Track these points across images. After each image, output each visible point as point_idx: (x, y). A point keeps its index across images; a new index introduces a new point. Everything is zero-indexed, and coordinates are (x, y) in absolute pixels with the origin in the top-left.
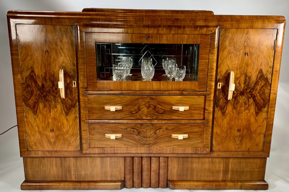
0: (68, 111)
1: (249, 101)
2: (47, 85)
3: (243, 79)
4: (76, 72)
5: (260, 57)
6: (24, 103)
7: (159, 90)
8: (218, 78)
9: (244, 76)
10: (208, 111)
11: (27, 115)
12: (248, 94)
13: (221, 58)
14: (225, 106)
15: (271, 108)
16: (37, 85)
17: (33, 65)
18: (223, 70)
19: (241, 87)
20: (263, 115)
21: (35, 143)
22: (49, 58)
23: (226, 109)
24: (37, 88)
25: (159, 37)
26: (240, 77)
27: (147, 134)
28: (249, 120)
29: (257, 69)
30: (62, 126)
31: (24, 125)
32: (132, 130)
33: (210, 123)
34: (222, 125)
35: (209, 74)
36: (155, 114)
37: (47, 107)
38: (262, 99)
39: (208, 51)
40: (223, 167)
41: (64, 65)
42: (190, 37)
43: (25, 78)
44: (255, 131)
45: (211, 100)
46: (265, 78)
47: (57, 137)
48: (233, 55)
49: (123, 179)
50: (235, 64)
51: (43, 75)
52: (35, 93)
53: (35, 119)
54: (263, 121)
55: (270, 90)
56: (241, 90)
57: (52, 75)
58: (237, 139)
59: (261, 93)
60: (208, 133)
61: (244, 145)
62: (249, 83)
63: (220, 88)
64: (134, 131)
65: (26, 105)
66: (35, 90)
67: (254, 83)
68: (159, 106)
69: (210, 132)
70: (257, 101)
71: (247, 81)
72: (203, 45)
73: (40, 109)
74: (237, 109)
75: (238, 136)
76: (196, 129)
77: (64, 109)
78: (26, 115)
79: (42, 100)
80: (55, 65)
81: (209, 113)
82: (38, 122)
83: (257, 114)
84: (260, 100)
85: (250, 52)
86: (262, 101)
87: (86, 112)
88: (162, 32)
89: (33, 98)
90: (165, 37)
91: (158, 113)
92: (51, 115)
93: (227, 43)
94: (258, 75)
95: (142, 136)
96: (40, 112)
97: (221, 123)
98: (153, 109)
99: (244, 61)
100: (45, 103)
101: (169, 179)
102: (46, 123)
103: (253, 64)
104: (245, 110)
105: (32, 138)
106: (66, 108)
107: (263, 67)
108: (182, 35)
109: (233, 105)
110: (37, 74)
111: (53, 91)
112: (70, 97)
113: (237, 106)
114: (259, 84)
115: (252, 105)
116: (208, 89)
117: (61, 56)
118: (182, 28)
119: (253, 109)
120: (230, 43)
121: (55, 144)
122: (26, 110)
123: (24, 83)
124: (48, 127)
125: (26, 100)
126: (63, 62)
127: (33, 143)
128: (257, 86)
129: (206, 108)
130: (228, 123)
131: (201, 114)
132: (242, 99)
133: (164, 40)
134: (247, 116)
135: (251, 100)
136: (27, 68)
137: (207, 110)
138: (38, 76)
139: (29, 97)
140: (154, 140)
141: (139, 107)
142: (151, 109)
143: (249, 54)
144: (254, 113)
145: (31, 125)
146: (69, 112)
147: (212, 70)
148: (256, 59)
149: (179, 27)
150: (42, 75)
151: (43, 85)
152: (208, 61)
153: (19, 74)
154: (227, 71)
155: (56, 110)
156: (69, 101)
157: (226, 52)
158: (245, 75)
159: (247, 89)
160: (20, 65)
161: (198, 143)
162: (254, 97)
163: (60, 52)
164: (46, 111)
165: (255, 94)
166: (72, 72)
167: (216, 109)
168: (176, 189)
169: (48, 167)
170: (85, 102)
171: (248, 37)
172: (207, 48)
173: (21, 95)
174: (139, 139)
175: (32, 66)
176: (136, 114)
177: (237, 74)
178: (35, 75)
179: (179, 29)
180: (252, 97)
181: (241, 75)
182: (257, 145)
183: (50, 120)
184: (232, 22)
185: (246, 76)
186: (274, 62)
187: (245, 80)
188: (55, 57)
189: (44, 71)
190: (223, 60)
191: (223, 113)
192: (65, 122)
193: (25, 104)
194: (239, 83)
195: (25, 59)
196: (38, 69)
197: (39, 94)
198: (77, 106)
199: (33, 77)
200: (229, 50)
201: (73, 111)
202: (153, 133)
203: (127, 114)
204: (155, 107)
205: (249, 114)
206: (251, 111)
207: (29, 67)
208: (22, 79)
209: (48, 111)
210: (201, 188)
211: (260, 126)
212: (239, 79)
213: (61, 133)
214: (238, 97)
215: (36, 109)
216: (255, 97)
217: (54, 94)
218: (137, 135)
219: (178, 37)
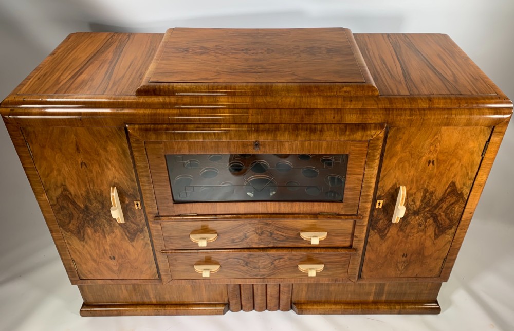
0: (133, 237)
1: (426, 222)
2: (93, 206)
3: (420, 195)
4: (138, 190)
5: (456, 166)
6: (61, 229)
7: (277, 212)
8: (377, 195)
9: (422, 190)
10: (357, 239)
11: (70, 242)
12: (426, 214)
13: (385, 169)
14: (386, 228)
15: (461, 229)
16: (78, 207)
17: (65, 181)
18: (387, 184)
19: (416, 206)
20: (448, 237)
21: (89, 272)
22: (88, 172)
23: (388, 231)
24: (77, 211)
25: (277, 145)
26: (415, 193)
27: (260, 264)
28: (422, 244)
29: (447, 182)
30: (127, 253)
31: (68, 253)
32: (236, 260)
33: (360, 252)
34: (378, 249)
35: (362, 194)
36: (272, 241)
37: (99, 233)
38: (449, 219)
39: (363, 163)
40: (376, 289)
41: (116, 181)
42: (332, 146)
43: (55, 199)
44: (430, 255)
45: (364, 226)
46: (458, 193)
47: (121, 265)
48: (407, 164)
49: (226, 302)
50: (409, 176)
51: (84, 194)
52: (76, 216)
53: (84, 246)
54: (445, 244)
55: (465, 208)
56: (415, 209)
57: (98, 194)
58: (400, 266)
59: (448, 212)
60: (356, 263)
61: (410, 271)
62: (430, 200)
63: (381, 207)
64: (238, 262)
65: (66, 231)
66: (74, 212)
67: (439, 199)
68: (277, 232)
69: (360, 260)
70: (439, 222)
71: (427, 197)
72: (355, 155)
73: (88, 235)
74: (405, 232)
75: (402, 262)
76: (337, 259)
77: (126, 234)
78: (68, 241)
79: (89, 224)
80: (101, 181)
81: (359, 240)
82: (89, 249)
83: (437, 236)
84: (444, 220)
85: (437, 159)
86: (447, 221)
87: (161, 242)
88: (282, 139)
89: (74, 222)
90: (287, 145)
91: (276, 240)
92: (107, 241)
93: (399, 147)
94: (447, 189)
95: (251, 266)
96: (90, 238)
97: (377, 248)
98: (268, 236)
99: (425, 172)
100: (95, 227)
101: (293, 301)
102: (101, 250)
103: (441, 175)
104: (418, 232)
105: (84, 266)
106: (129, 233)
107: (458, 179)
108: (318, 142)
109: (400, 227)
110: (73, 194)
111: (105, 213)
112: (133, 220)
113: (406, 228)
114: (447, 200)
115: (431, 227)
116: (359, 212)
117: (109, 169)
118: (318, 132)
119: (431, 231)
120: (404, 148)
121: (120, 273)
122: (67, 236)
123: (55, 205)
124: (106, 255)
125: (63, 225)
126: (114, 178)
127: (87, 272)
128: (443, 204)
129: (355, 235)
130: (388, 248)
131: (346, 241)
132: (414, 220)
133: (285, 149)
134: (421, 239)
135: (430, 221)
136: (55, 186)
137: (356, 237)
138: (76, 195)
139: (67, 221)
140: (270, 271)
141: (246, 234)
142: (265, 235)
143: (435, 163)
144: (433, 235)
145: (79, 253)
146: (135, 237)
147: (369, 188)
148: (448, 168)
149: (313, 131)
150: (82, 194)
151: (87, 207)
152: (362, 176)
153: (44, 193)
154: (395, 185)
155: (113, 236)
156: (133, 225)
157: (395, 161)
158: (424, 190)
159: (424, 208)
160: (43, 181)
161: (340, 274)
162: (435, 218)
163: (106, 165)
164: (99, 236)
165: (438, 214)
166: (132, 190)
167: (372, 232)
168: (305, 314)
169: (114, 290)
170: (158, 230)
171: (437, 138)
172: (363, 159)
173: (55, 219)
174: (247, 270)
175: (64, 184)
176: (240, 242)
177: (410, 189)
178: (71, 194)
179: (312, 134)
180: (431, 216)
181: (418, 189)
182: (431, 271)
183: (107, 247)
184: (411, 117)
185: (426, 191)
186: (479, 172)
187: (424, 197)
188: (98, 171)
189: (84, 189)
190: (389, 170)
191: (383, 237)
192: (131, 249)
193: (63, 229)
194: (413, 201)
195: (48, 174)
196: (74, 186)
197: (82, 217)
198: (145, 231)
199: (69, 197)
200: (401, 158)
201: (141, 236)
202: (269, 263)
203: (226, 243)
204: (271, 234)
205: (424, 237)
206: (428, 234)
207: (59, 185)
208: (50, 199)
209: (101, 236)
210: (340, 313)
211: (439, 250)
212: (414, 196)
213: (127, 260)
214: (410, 218)
215: (82, 234)
216: (437, 216)
217: (107, 217)
218: (244, 266)
219: (310, 144)
